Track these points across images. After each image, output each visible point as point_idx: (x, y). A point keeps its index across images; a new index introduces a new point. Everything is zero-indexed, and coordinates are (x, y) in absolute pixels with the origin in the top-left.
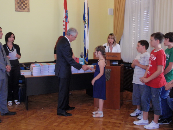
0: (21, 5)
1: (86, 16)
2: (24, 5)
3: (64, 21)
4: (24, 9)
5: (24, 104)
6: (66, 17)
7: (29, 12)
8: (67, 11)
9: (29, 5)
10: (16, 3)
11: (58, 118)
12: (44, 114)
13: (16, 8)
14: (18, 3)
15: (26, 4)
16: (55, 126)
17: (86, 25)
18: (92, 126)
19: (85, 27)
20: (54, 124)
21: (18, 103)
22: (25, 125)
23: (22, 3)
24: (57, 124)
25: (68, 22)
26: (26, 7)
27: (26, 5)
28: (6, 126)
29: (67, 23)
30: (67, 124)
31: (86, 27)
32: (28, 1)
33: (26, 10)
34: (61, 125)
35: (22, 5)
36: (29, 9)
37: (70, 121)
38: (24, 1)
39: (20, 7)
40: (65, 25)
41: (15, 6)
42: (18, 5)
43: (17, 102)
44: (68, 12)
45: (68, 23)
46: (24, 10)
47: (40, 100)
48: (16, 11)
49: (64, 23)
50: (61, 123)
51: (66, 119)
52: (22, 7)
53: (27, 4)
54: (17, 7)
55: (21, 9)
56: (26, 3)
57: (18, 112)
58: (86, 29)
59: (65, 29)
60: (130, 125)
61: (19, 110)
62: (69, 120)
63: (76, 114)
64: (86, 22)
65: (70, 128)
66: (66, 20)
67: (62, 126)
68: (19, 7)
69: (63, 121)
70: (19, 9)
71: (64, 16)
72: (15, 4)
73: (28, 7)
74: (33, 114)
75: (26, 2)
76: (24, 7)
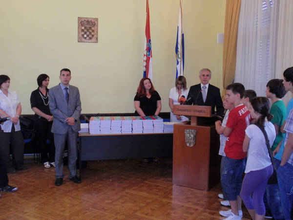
0: (85, 33)
1: (180, 46)
2: (90, 33)
3: (144, 55)
4: (90, 38)
6: (149, 49)
7: (97, 42)
8: (150, 41)
9: (97, 32)
12: (100, 187)
13: (79, 38)
14: (83, 30)
15: (93, 31)
16: (106, 203)
17: (179, 60)
18: (155, 208)
20: (106, 202)
22: (70, 198)
23: (88, 31)
24: (110, 201)
25: (151, 57)
26: (93, 36)
27: (93, 33)
28: (46, 197)
29: (149, 58)
30: (123, 203)
31: (179, 63)
32: (96, 27)
33: (93, 39)
34: (115, 203)
35: (88, 33)
36: (97, 39)
37: (130, 199)
38: (91, 28)
39: (85, 36)
40: (146, 61)
41: (78, 35)
42: (83, 33)
44: (152, 42)
46: (91, 41)
47: (103, 168)
48: (79, 42)
49: (145, 58)
50: (116, 200)
51: (125, 196)
53: (95, 32)
54: (81, 36)
55: (85, 38)
56: (94, 30)
57: (68, 182)
58: (178, 66)
59: (146, 66)
60: (209, 213)
63: (141, 191)
64: (180, 56)
65: (124, 208)
66: (148, 54)
67: (115, 205)
68: (83, 35)
69: (120, 198)
70: (83, 39)
71: (145, 48)
72: (79, 33)
73: (95, 36)
74: (85, 186)
75: (93, 29)
76: (90, 36)
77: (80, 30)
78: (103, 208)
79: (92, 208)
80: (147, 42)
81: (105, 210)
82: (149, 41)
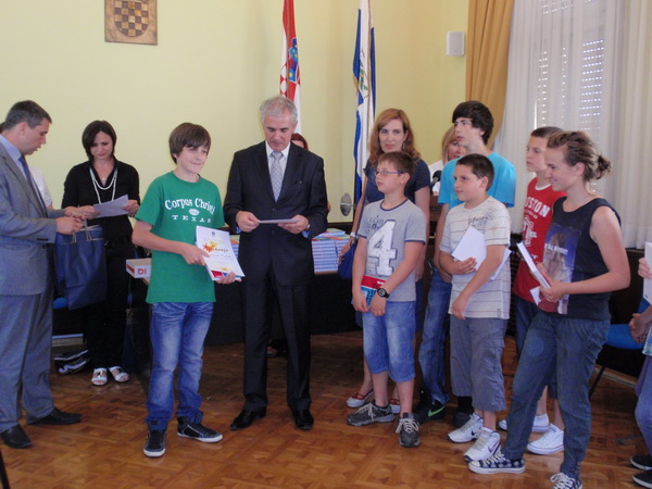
0: (125, 18)
1: (365, 60)
2: (138, 20)
3: (282, 79)
4: (139, 33)
5: (138, 382)
6: (292, 65)
7: (155, 44)
8: (295, 42)
9: (156, 17)
10: (108, 10)
11: (270, 432)
12: (217, 417)
13: (107, 30)
14: (117, 11)
15: (146, 14)
16: (260, 460)
17: (365, 93)
18: (396, 463)
19: (361, 101)
20: (257, 456)
21: (122, 374)
23: (132, 12)
24: (266, 455)
25: (299, 83)
26: (145, 27)
27: (144, 20)
28: (82, 459)
29: (294, 86)
30: (304, 455)
31: (365, 101)
32: (151, 5)
33: (146, 36)
34: (282, 458)
35: (132, 19)
36: (155, 34)
37: (313, 443)
38: (138, 6)
39: (125, 26)
40: (286, 94)
41: (106, 24)
42: (118, 18)
43: (120, 371)
44: (298, 46)
45: (298, 86)
46: (139, 39)
48: (107, 40)
49: (284, 87)
50: (281, 450)
51: (297, 437)
52: (132, 26)
53: (150, 17)
54: (112, 25)
55: (125, 32)
56: (147, 12)
57: (122, 409)
58: (363, 109)
61: (125, 403)
62: (308, 443)
63: (331, 421)
64: (366, 83)
65: (312, 471)
66: (291, 75)
67: (286, 464)
68: (118, 24)
69: (286, 445)
70: (119, 35)
71: (284, 60)
72: (107, 16)
73: (151, 27)
75: (145, 7)
76: (139, 27)
77: (111, 11)
78: (259, 476)
79: (227, 476)
80: (289, 46)
81: (268, 479)
82: (292, 43)
